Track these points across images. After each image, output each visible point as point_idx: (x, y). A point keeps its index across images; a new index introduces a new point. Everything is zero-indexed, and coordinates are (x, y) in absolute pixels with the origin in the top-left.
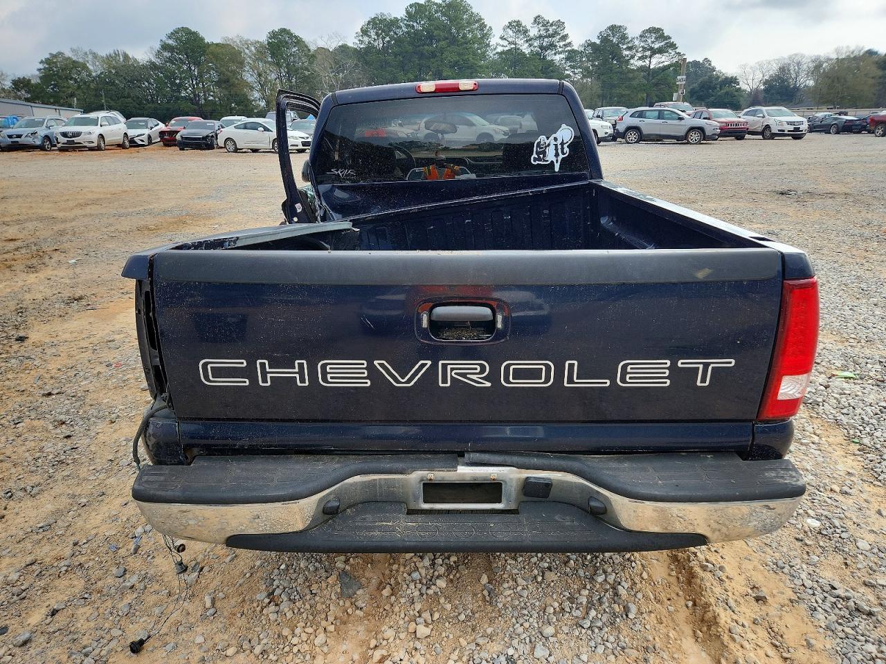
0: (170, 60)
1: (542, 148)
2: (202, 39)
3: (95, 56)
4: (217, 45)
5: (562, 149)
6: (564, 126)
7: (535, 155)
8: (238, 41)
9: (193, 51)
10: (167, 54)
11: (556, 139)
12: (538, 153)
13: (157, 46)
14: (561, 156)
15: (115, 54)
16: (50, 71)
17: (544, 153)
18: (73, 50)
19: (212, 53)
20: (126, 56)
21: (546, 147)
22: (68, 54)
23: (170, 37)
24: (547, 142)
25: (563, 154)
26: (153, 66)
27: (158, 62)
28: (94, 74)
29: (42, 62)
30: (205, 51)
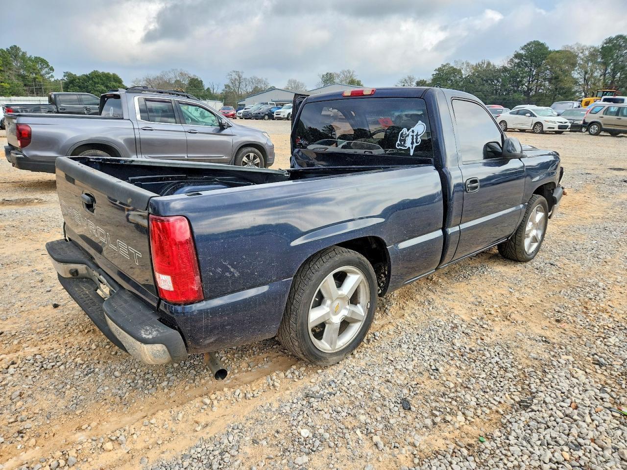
0: (518, 65)
1: (404, 137)
2: (547, 48)
3: (468, 64)
4: (558, 52)
5: (417, 139)
6: (420, 122)
7: (398, 142)
8: (576, 48)
9: (536, 57)
10: (517, 61)
11: (413, 132)
12: (401, 141)
13: (512, 55)
14: (415, 145)
15: (482, 63)
16: (439, 75)
17: (405, 141)
18: (455, 62)
19: (551, 58)
20: (489, 64)
21: (406, 137)
22: (452, 64)
23: (523, 49)
24: (407, 133)
25: (417, 143)
26: (505, 69)
27: (508, 66)
28: (464, 77)
29: (436, 70)
30: (546, 57)
